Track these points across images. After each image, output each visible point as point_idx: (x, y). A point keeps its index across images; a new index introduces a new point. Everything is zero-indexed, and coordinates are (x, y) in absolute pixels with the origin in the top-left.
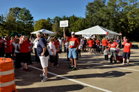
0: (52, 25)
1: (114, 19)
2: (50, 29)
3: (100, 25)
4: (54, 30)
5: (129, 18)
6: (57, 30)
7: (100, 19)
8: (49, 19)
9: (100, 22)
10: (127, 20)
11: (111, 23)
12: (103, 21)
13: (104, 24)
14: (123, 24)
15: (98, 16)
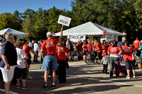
0: (21, 21)
1: (114, 12)
2: (19, 28)
3: (94, 21)
4: (25, 29)
5: (137, 9)
6: (29, 29)
7: (93, 12)
8: (17, 13)
9: (93, 17)
10: (133, 13)
11: (110, 17)
12: (98, 14)
13: (99, 19)
14: (128, 18)
15: (90, 7)
